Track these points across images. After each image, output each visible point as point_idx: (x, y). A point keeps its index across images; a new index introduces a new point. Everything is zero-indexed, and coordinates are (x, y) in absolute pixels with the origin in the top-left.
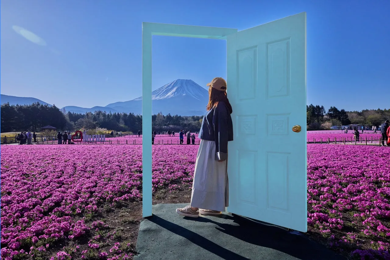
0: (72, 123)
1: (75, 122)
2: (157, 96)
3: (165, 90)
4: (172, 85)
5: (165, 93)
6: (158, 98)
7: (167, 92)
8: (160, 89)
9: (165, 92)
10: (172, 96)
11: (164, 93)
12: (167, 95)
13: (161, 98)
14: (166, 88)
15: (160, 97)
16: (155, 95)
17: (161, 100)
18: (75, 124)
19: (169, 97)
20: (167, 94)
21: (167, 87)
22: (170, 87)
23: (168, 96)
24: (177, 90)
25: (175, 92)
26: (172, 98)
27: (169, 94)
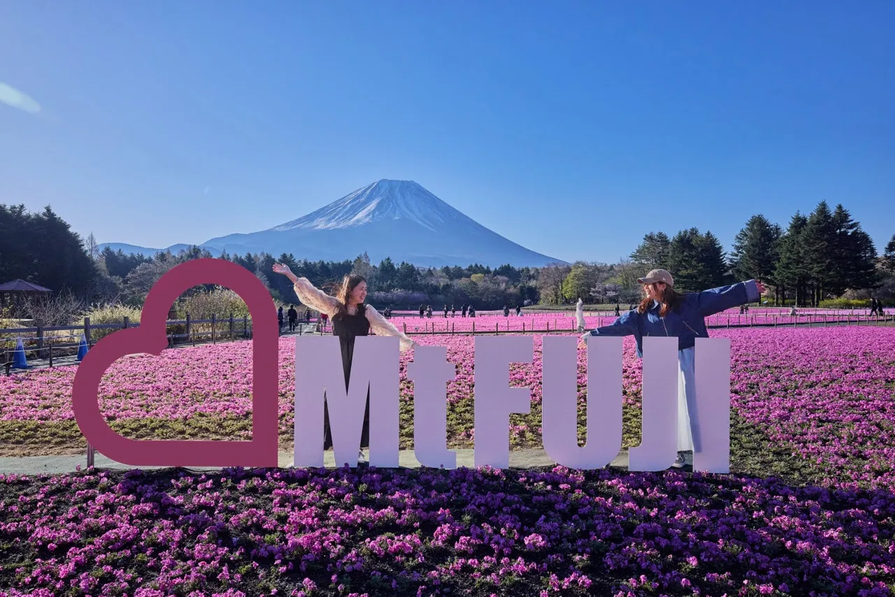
0: (117, 280)
1: (123, 275)
2: (329, 220)
3: (349, 206)
4: (368, 192)
5: (351, 212)
6: (332, 224)
7: (355, 210)
8: (336, 204)
9: (349, 210)
10: (367, 219)
11: (346, 213)
12: (356, 218)
13: (340, 226)
14: (353, 201)
15: (338, 224)
16: (326, 218)
17: (341, 229)
18: (125, 282)
19: (361, 223)
20: (356, 215)
21: (356, 199)
22: (362, 199)
23: (358, 221)
24: (379, 206)
25: (374, 212)
26: (367, 224)
27: (360, 215)
